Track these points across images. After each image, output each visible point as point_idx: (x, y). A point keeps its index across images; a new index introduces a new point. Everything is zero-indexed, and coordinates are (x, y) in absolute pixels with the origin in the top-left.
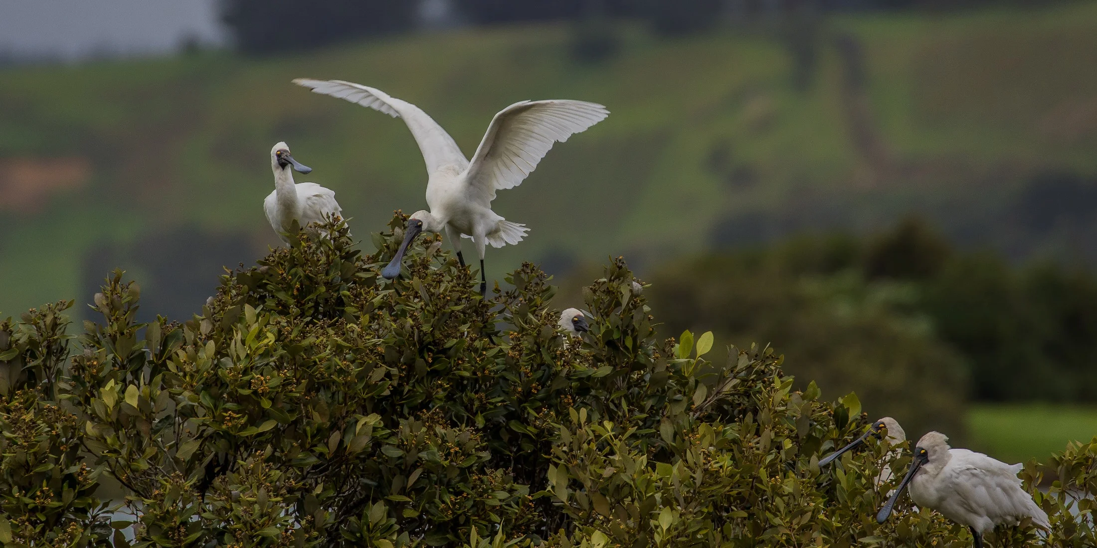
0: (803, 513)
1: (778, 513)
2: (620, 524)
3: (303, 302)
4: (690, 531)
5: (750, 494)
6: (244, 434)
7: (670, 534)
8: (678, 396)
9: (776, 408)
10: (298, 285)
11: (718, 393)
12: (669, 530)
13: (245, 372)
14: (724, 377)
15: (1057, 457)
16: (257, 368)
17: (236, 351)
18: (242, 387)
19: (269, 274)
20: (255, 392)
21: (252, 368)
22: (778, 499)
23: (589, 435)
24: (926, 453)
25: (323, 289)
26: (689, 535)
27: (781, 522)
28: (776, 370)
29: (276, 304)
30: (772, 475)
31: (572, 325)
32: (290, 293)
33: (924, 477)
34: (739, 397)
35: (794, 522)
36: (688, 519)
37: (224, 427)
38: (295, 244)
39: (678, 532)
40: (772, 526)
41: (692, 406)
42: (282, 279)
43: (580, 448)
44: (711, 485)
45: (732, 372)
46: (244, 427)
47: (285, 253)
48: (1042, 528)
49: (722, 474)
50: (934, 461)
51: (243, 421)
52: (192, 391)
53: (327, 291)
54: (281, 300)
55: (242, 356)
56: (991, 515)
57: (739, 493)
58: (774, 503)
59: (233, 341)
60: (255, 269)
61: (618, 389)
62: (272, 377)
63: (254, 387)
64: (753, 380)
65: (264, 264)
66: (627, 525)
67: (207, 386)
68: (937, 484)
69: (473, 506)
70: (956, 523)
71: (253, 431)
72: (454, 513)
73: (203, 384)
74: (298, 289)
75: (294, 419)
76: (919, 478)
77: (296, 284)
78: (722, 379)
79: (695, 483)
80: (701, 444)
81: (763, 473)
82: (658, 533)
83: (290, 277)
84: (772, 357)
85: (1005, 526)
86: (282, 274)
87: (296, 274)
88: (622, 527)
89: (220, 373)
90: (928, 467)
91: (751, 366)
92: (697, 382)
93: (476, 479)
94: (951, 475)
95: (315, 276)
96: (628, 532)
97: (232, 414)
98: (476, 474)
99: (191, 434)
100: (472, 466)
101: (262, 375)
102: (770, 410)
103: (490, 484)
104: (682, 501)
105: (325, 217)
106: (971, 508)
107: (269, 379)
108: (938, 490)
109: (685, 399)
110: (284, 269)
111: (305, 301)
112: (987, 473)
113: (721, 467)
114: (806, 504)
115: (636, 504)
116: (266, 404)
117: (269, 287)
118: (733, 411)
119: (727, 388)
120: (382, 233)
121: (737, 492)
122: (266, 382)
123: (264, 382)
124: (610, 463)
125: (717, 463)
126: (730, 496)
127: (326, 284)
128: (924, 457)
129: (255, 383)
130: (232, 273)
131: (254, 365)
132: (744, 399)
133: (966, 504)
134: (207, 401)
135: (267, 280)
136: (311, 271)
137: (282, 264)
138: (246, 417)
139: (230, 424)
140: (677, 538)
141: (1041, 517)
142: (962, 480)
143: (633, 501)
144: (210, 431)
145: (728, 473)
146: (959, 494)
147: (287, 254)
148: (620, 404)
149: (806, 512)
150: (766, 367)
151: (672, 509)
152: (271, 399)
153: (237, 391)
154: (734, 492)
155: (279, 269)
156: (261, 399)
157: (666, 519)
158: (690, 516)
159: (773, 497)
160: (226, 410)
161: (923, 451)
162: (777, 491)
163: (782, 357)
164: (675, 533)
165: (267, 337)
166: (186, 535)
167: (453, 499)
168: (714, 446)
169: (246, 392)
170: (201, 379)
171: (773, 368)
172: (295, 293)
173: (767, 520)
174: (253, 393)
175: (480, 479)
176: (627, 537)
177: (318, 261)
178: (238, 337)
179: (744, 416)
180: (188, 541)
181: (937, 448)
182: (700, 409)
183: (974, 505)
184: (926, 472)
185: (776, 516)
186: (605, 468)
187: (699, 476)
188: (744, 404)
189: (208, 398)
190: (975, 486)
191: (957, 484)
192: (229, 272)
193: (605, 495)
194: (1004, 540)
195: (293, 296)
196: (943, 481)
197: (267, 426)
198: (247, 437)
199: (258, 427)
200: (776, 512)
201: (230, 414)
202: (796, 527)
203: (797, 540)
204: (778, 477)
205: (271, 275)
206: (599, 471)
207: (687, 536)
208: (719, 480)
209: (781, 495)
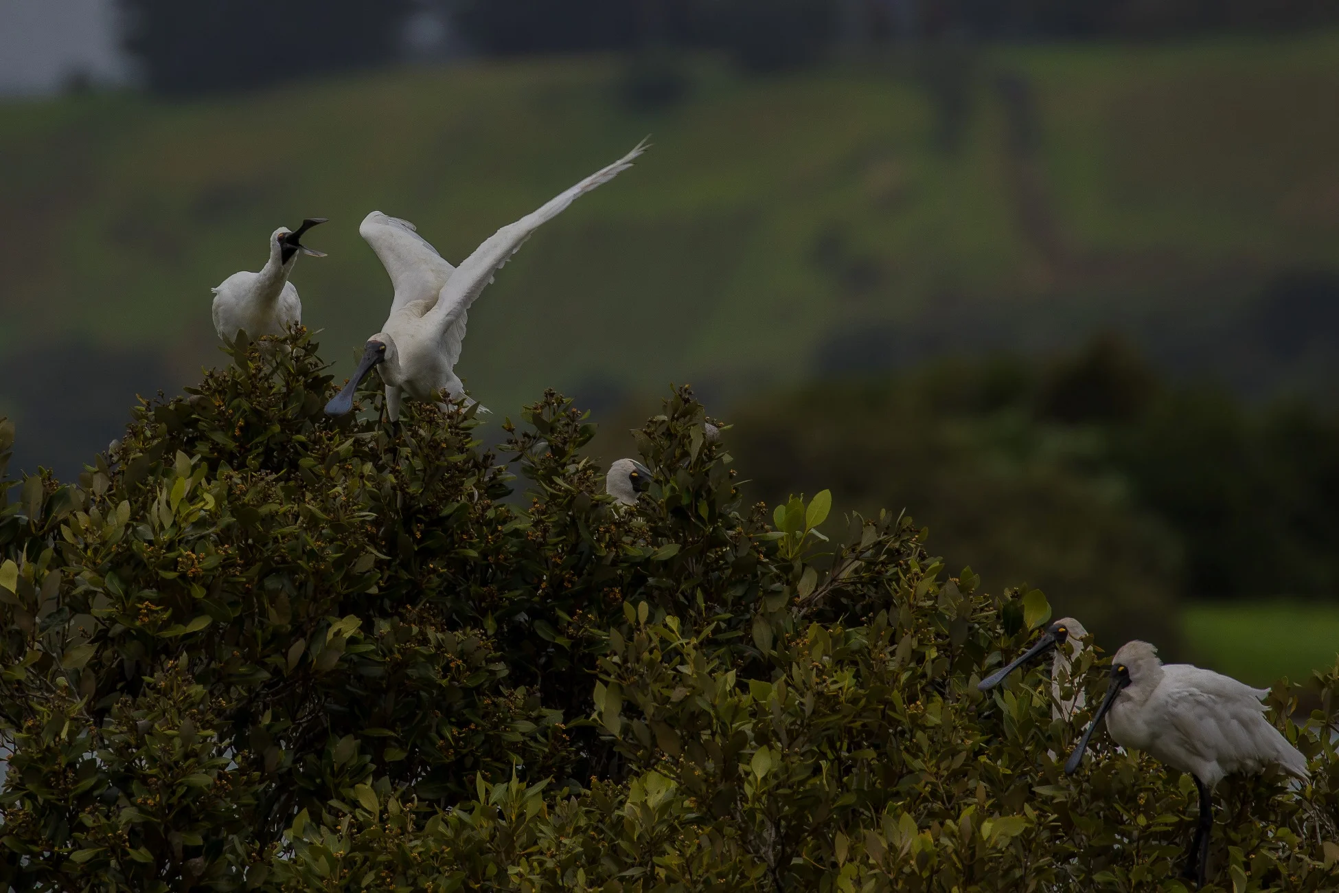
0: (954, 753)
1: (920, 754)
2: (693, 769)
3: (248, 446)
4: (795, 779)
5: (880, 726)
6: (167, 634)
7: (766, 785)
8: (777, 586)
9: (921, 604)
10: (241, 423)
11: (834, 580)
12: (765, 779)
13: (171, 546)
14: (842, 558)
15: (1321, 677)
16: (188, 542)
17: (159, 516)
18: (165, 568)
19: (199, 406)
20: (183, 576)
21: (180, 542)
22: (919, 734)
23: (651, 640)
24: (1126, 672)
25: (277, 428)
26: (793, 785)
27: (924, 766)
28: (916, 548)
29: (210, 449)
30: (912, 699)
31: (629, 482)
32: (230, 434)
33: (1128, 705)
34: (862, 586)
35: (943, 766)
36: (792, 763)
37: (138, 623)
39: (778, 781)
40: (911, 772)
41: (796, 599)
42: (219, 414)
43: (638, 660)
44: (825, 715)
45: (853, 550)
46: (166, 625)
47: (225, 377)
48: (1297, 777)
49: (842, 698)
50: (1138, 681)
51: (165, 616)
52: (95, 571)
53: (283, 431)
54: (218, 444)
55: (167, 525)
56: (1221, 761)
57: (864, 725)
58: (915, 740)
59: (156, 502)
60: (181, 400)
61: (690, 576)
62: (208, 555)
63: (182, 568)
64: (883, 563)
65: (195, 392)
66: (704, 769)
67: (116, 566)
68: (1146, 715)
69: (484, 743)
70: (1173, 772)
71: (181, 630)
72: (456, 753)
73: (111, 562)
74: (241, 428)
75: (237, 614)
76: (1120, 708)
77: (239, 421)
78: (838, 561)
79: (803, 711)
80: (810, 654)
81: (896, 696)
82: (750, 783)
83: (231, 411)
84: (911, 531)
85: (1244, 774)
86: (220, 406)
87: (239, 407)
88: (696, 773)
89: (134, 547)
90: (1131, 691)
91: (880, 542)
92: (804, 566)
93: (488, 704)
94: (1167, 702)
95: (266, 409)
96: (706, 781)
97: (150, 604)
98: (489, 697)
99: (86, 633)
100: (482, 684)
101: (193, 551)
102: (910, 606)
103: (509, 711)
104: (783, 735)
105: (285, 327)
106: (1194, 747)
107: (203, 558)
108: (1148, 723)
109: (786, 588)
110: (223, 400)
111: (251, 446)
112: (1218, 700)
113: (840, 688)
114: (959, 741)
115: (718, 739)
116: (198, 592)
117: (202, 425)
118: (854, 606)
119: (846, 574)
121: (861, 723)
122: (199, 562)
123: (196, 562)
124: (681, 680)
125: (835, 682)
126: (851, 728)
127: (282, 421)
128: (1123, 677)
129: (183, 563)
130: (149, 404)
131: (183, 538)
132: (869, 589)
133: (1186, 742)
134: (116, 587)
135: (199, 414)
136: (259, 402)
137: (220, 392)
138: (170, 611)
139: (146, 620)
140: (777, 789)
141: (1296, 761)
142: (1182, 709)
143: (713, 734)
144: (118, 628)
145: (849, 696)
146: (1177, 728)
147: (227, 379)
148: (694, 597)
149: (960, 752)
150: (901, 545)
151: (771, 748)
152: (203, 585)
153: (157, 574)
154: (858, 724)
155: (216, 399)
156: (191, 585)
157: (761, 765)
158: (795, 759)
159: (911, 731)
160: (141, 600)
161: (1121, 668)
162: (917, 723)
163: (925, 530)
164: (774, 782)
165: (204, 499)
166: (76, 782)
167: (455, 733)
168: (830, 657)
169: (171, 575)
170: (107, 555)
171: (913, 546)
172: (237, 433)
173: (904, 763)
174: (179, 577)
175: (494, 703)
176: (704, 788)
177: (271, 388)
178: (163, 496)
179: (875, 615)
180: (79, 791)
181: (1142, 666)
182: (808, 602)
183: (1199, 745)
184: (1129, 699)
185: (915, 756)
186: (674, 688)
187: (809, 701)
188: (870, 597)
189: (116, 582)
190: (1201, 718)
191: (1174, 715)
192: (144, 403)
193: (672, 727)
194: (1241, 794)
195: (234, 438)
196: (1155, 710)
197: (199, 624)
198: (170, 639)
199: (186, 625)
200: (915, 751)
201: (147, 606)
202: (945, 773)
203: (947, 792)
204: (918, 703)
205: (204, 408)
206: (666, 692)
207: (790, 787)
208: (837, 707)
209: (924, 728)
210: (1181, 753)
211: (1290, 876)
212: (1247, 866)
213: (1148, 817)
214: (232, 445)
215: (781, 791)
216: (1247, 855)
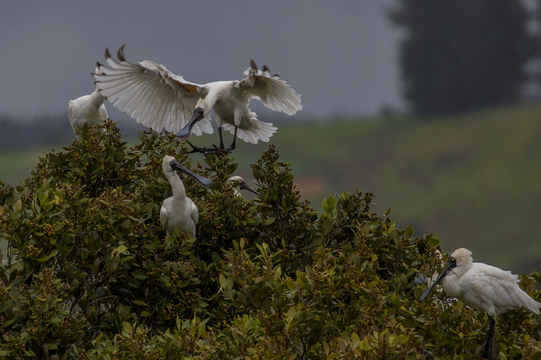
3: (90, 175)
6: (40, 260)
10: (87, 164)
16: (47, 219)
17: (35, 207)
18: (38, 231)
19: (69, 156)
20: (46, 235)
24: (455, 261)
25: (103, 167)
29: (73, 175)
32: (82, 169)
36: (307, 312)
37: (28, 255)
38: (86, 138)
42: (78, 160)
46: (40, 256)
47: (80, 143)
49: (329, 281)
51: (40, 252)
52: (8, 233)
53: (106, 168)
54: (77, 173)
60: (61, 153)
63: (46, 231)
65: (67, 149)
67: (17, 230)
68: (460, 281)
71: (47, 257)
73: (15, 228)
74: (87, 167)
83: (83, 159)
86: (78, 157)
87: (86, 157)
95: (99, 158)
105: (103, 121)
106: (482, 299)
110: (80, 154)
111: (91, 175)
113: (328, 277)
116: (53, 242)
117: (70, 164)
120: (144, 132)
122: (53, 229)
127: (105, 164)
128: (454, 264)
134: (18, 239)
135: (69, 160)
136: (96, 155)
137: (78, 151)
138: (42, 250)
139: (32, 254)
142: (476, 282)
145: (332, 280)
146: (474, 290)
152: (55, 238)
155: (76, 153)
156: (50, 238)
161: (454, 259)
165: (55, 199)
169: (41, 234)
172: (85, 168)
181: (462, 258)
183: (484, 298)
186: (256, 277)
190: (484, 285)
191: (473, 284)
195: (84, 171)
196: (464, 281)
197: (54, 254)
198: (41, 262)
199: (49, 255)
201: (32, 247)
204: (363, 283)
205: (71, 157)
206: (253, 279)
210: (477, 301)
214: (83, 174)
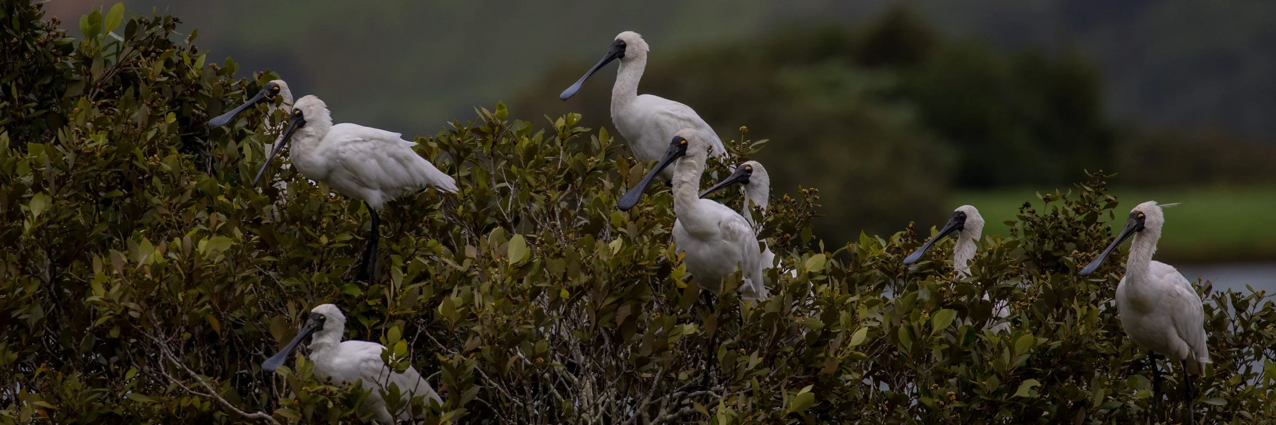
0: (184, 192)
1: (157, 193)
4: (62, 217)
5: (129, 173)
7: (40, 222)
9: (158, 79)
12: (39, 217)
22: (156, 179)
24: (302, 115)
26: (61, 221)
27: (159, 201)
30: (151, 152)
35: (174, 201)
36: (61, 205)
39: (49, 219)
40: (151, 207)
44: (85, 167)
49: (97, 154)
50: (312, 125)
56: (384, 188)
58: (154, 183)
79: (67, 164)
80: (75, 120)
81: (139, 151)
82: (28, 220)
102: (149, 82)
104: (53, 183)
106: (362, 181)
113: (96, 146)
114: (186, 183)
121: (112, 171)
125: (93, 142)
128: (299, 120)
133: (355, 177)
140: (48, 225)
145: (102, 152)
151: (44, 193)
154: (109, 173)
157: (37, 206)
158: (63, 202)
159: (151, 176)
161: (297, 112)
162: (155, 170)
164: (46, 220)
168: (91, 122)
173: (147, 200)
179: (125, 89)
181: (312, 108)
183: (364, 180)
185: (155, 196)
187: (70, 157)
200: (154, 191)
202: (178, 207)
203: (179, 221)
204: (156, 156)
207: (59, 223)
208: (94, 161)
209: (161, 174)
210: (353, 186)
211: (436, 275)
212: (404, 270)
213: (329, 237)
215: (50, 226)
216: (404, 262)
